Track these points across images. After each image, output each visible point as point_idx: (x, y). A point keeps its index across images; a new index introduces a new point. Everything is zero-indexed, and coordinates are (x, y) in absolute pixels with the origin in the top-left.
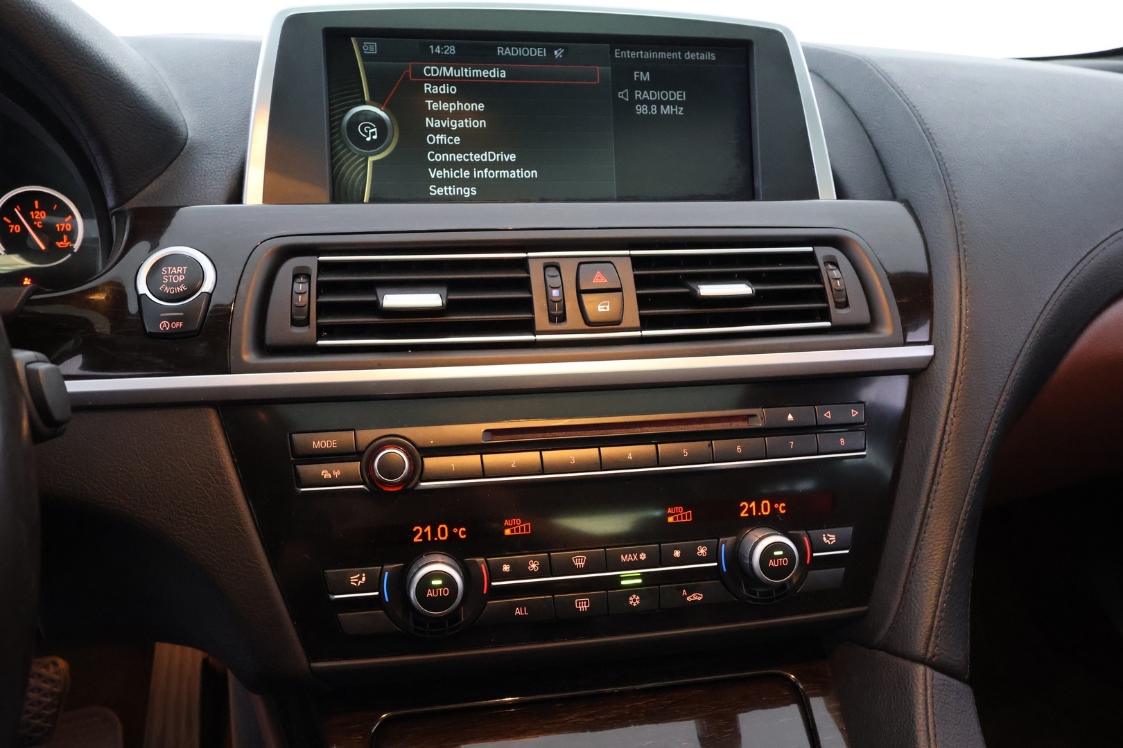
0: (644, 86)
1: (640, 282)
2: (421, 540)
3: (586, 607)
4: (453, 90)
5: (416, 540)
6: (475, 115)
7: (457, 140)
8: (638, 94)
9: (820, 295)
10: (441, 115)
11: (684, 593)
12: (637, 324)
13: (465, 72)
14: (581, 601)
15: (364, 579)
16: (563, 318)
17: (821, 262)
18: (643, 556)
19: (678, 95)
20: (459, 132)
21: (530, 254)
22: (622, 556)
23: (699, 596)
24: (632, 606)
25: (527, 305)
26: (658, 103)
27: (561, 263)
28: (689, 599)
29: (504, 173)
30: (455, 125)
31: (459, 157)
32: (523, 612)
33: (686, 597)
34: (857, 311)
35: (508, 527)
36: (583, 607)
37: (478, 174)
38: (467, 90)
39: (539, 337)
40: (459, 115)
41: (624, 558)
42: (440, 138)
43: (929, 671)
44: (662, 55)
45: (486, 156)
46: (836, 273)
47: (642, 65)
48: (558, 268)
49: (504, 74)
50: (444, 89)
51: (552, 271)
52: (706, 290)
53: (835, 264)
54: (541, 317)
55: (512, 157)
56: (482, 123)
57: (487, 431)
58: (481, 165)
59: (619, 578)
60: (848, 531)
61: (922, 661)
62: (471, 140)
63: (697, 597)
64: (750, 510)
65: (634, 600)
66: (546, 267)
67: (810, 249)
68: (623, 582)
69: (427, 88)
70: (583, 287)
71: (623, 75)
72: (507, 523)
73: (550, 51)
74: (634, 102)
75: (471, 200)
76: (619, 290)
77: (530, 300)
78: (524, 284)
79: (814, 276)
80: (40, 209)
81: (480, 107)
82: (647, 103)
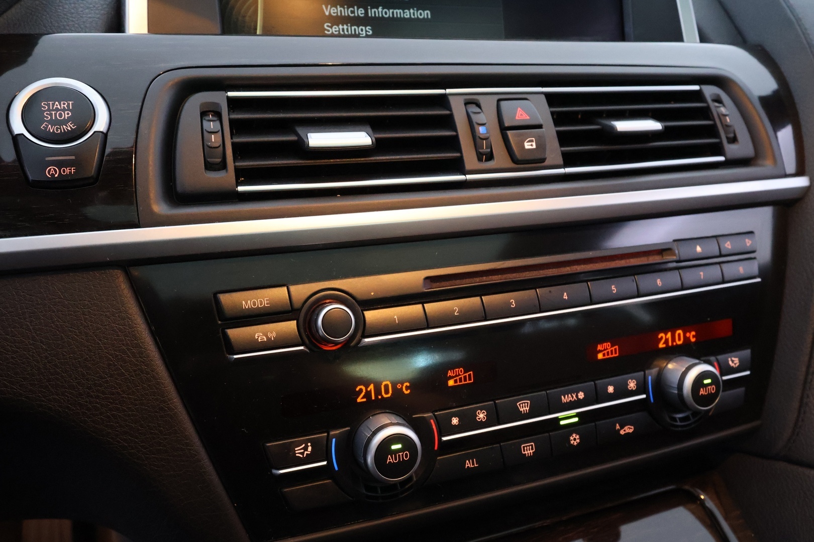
1: (558, 119)
2: (365, 400)
3: (531, 451)
5: (359, 400)
9: (712, 131)
11: (618, 427)
12: (560, 161)
14: (527, 446)
15: (310, 449)
16: (490, 157)
17: (709, 100)
18: (581, 395)
21: (449, 91)
22: (563, 397)
23: (630, 428)
24: (573, 445)
25: (453, 143)
27: (481, 99)
28: (622, 432)
29: (398, 12)
32: (473, 464)
33: (619, 430)
34: (742, 148)
35: (451, 378)
36: (529, 452)
37: (372, 12)
39: (470, 177)
41: (565, 399)
46: (723, 111)
48: (479, 106)
51: (473, 109)
52: (623, 126)
53: (719, 101)
54: (470, 158)
57: (427, 278)
59: (557, 420)
60: (747, 353)
63: (629, 429)
64: (666, 341)
65: (575, 439)
66: (467, 103)
67: (696, 88)
68: (562, 423)
70: (507, 124)
72: (450, 373)
76: (540, 126)
77: (456, 138)
78: (448, 122)
79: (705, 113)
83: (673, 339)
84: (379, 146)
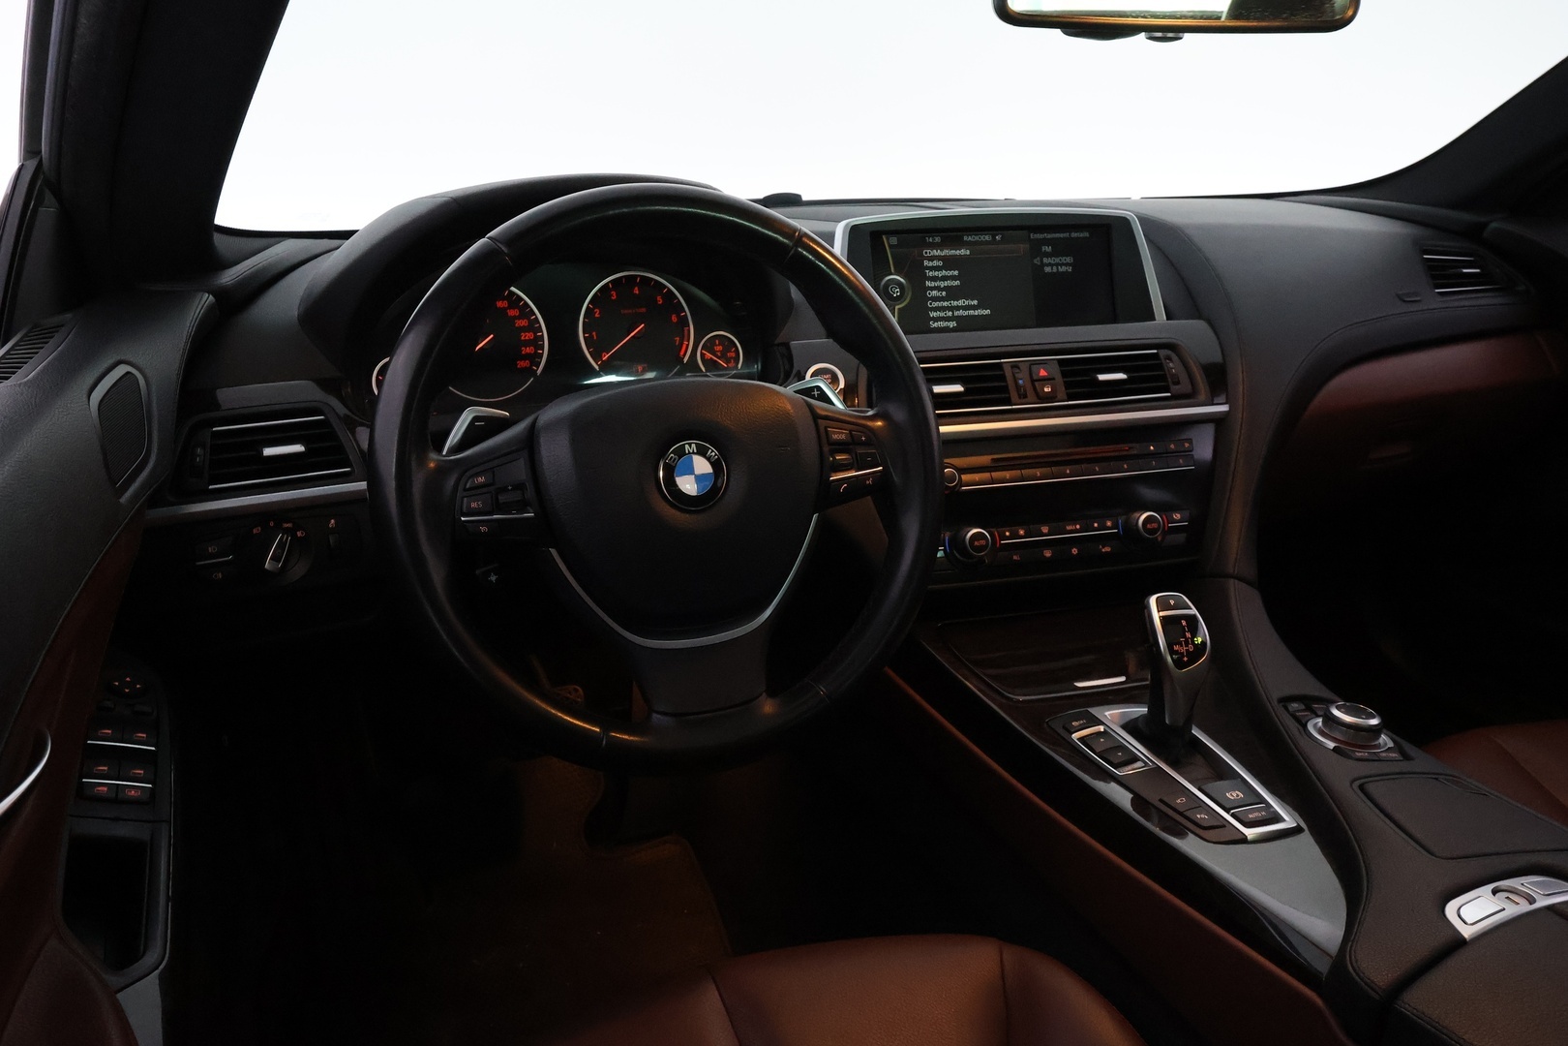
0: (1048, 255)
1: (1064, 374)
4: (940, 263)
6: (953, 278)
7: (944, 293)
8: (1045, 260)
9: (1164, 378)
10: (934, 279)
11: (1101, 547)
12: (1065, 398)
13: (946, 252)
14: (1047, 553)
16: (1025, 396)
17: (1162, 357)
18: (1078, 527)
19: (1069, 260)
20: (945, 288)
21: (1002, 361)
22: (1067, 526)
24: (1073, 555)
25: (1005, 389)
26: (1057, 265)
27: (1020, 364)
28: (1103, 551)
29: (971, 312)
30: (942, 284)
31: (945, 304)
32: (1017, 558)
33: (1101, 549)
34: (1185, 386)
36: (1048, 556)
37: (956, 313)
38: (949, 263)
39: (1013, 407)
40: (944, 278)
41: (1068, 528)
42: (934, 293)
43: (1236, 581)
44: (1057, 235)
45: (960, 303)
46: (1171, 365)
47: (1047, 242)
48: (1019, 368)
49: (968, 252)
50: (935, 263)
51: (1016, 371)
52: (1102, 377)
53: (1170, 359)
54: (1013, 395)
55: (975, 302)
56: (957, 283)
57: (993, 459)
58: (958, 308)
60: (1187, 513)
61: (1232, 577)
62: (952, 294)
63: (1107, 549)
65: (1075, 551)
66: (1012, 367)
67: (1155, 351)
69: (926, 263)
70: (1035, 378)
71: (1036, 249)
73: (994, 237)
74: (1043, 265)
75: (954, 330)
76: (1054, 379)
77: (1007, 387)
78: (1003, 378)
79: (1160, 367)
80: (719, 345)
81: (956, 273)
82: (1050, 265)
84: (967, 391)
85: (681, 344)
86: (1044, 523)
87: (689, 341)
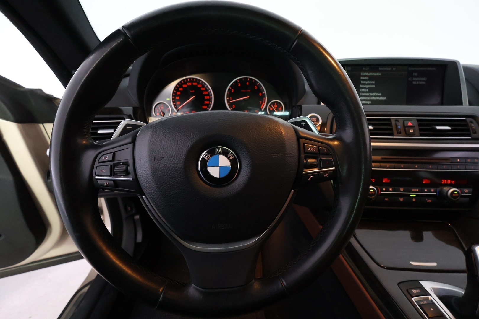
0: (415, 77)
1: (419, 125)
3: (402, 200)
4: (367, 78)
6: (372, 84)
7: (367, 90)
8: (414, 79)
9: (468, 130)
10: (364, 84)
12: (419, 135)
13: (371, 74)
16: (400, 133)
17: (468, 122)
18: (417, 190)
19: (424, 79)
20: (368, 88)
21: (391, 118)
22: (412, 189)
24: (413, 202)
25: (391, 129)
26: (419, 81)
27: (399, 120)
28: (428, 201)
29: (378, 98)
30: (367, 86)
31: (367, 94)
32: (387, 200)
35: (384, 180)
37: (372, 98)
38: (371, 78)
39: (394, 137)
40: (368, 84)
42: (363, 90)
44: (421, 69)
45: (374, 94)
46: (473, 125)
47: (415, 71)
49: (380, 74)
50: (365, 78)
51: (397, 122)
52: (438, 128)
53: (472, 122)
54: (395, 132)
55: (380, 94)
56: (374, 86)
57: (382, 158)
58: (372, 96)
59: (410, 194)
60: (471, 189)
62: (371, 90)
63: (430, 201)
67: (464, 118)
68: (411, 196)
69: (362, 78)
70: (406, 126)
71: (410, 74)
73: (392, 68)
74: (412, 81)
75: (370, 104)
76: (414, 127)
78: (390, 125)
79: (467, 125)
80: (276, 105)
81: (374, 82)
82: (416, 81)
83: (447, 182)
84: (374, 129)
85: (261, 105)
86: (401, 186)
87: (264, 103)
